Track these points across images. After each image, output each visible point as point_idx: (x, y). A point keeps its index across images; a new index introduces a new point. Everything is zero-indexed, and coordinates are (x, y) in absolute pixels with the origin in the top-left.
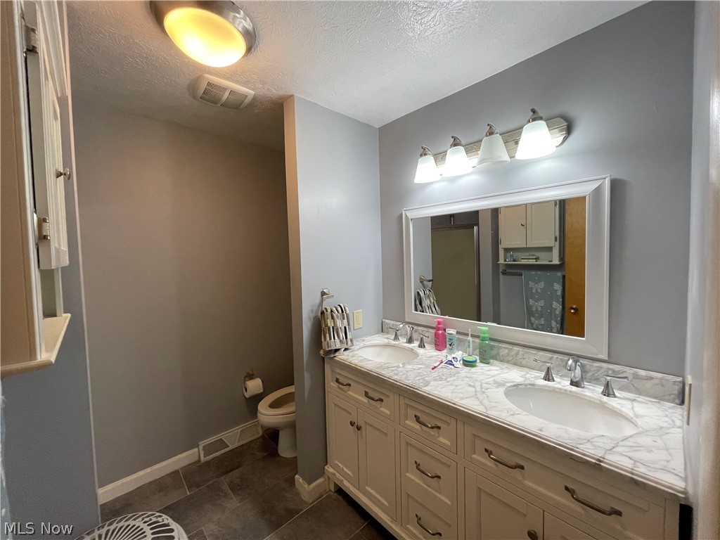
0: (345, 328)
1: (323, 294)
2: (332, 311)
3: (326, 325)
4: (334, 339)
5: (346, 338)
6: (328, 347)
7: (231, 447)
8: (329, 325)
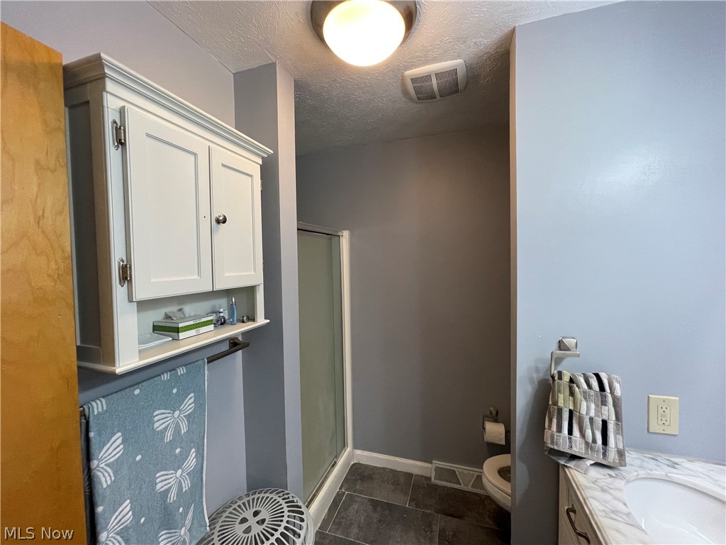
0: (605, 423)
1: (561, 346)
2: (572, 381)
3: (555, 403)
4: (570, 432)
5: (605, 442)
6: (552, 442)
7: (462, 487)
8: (561, 403)
